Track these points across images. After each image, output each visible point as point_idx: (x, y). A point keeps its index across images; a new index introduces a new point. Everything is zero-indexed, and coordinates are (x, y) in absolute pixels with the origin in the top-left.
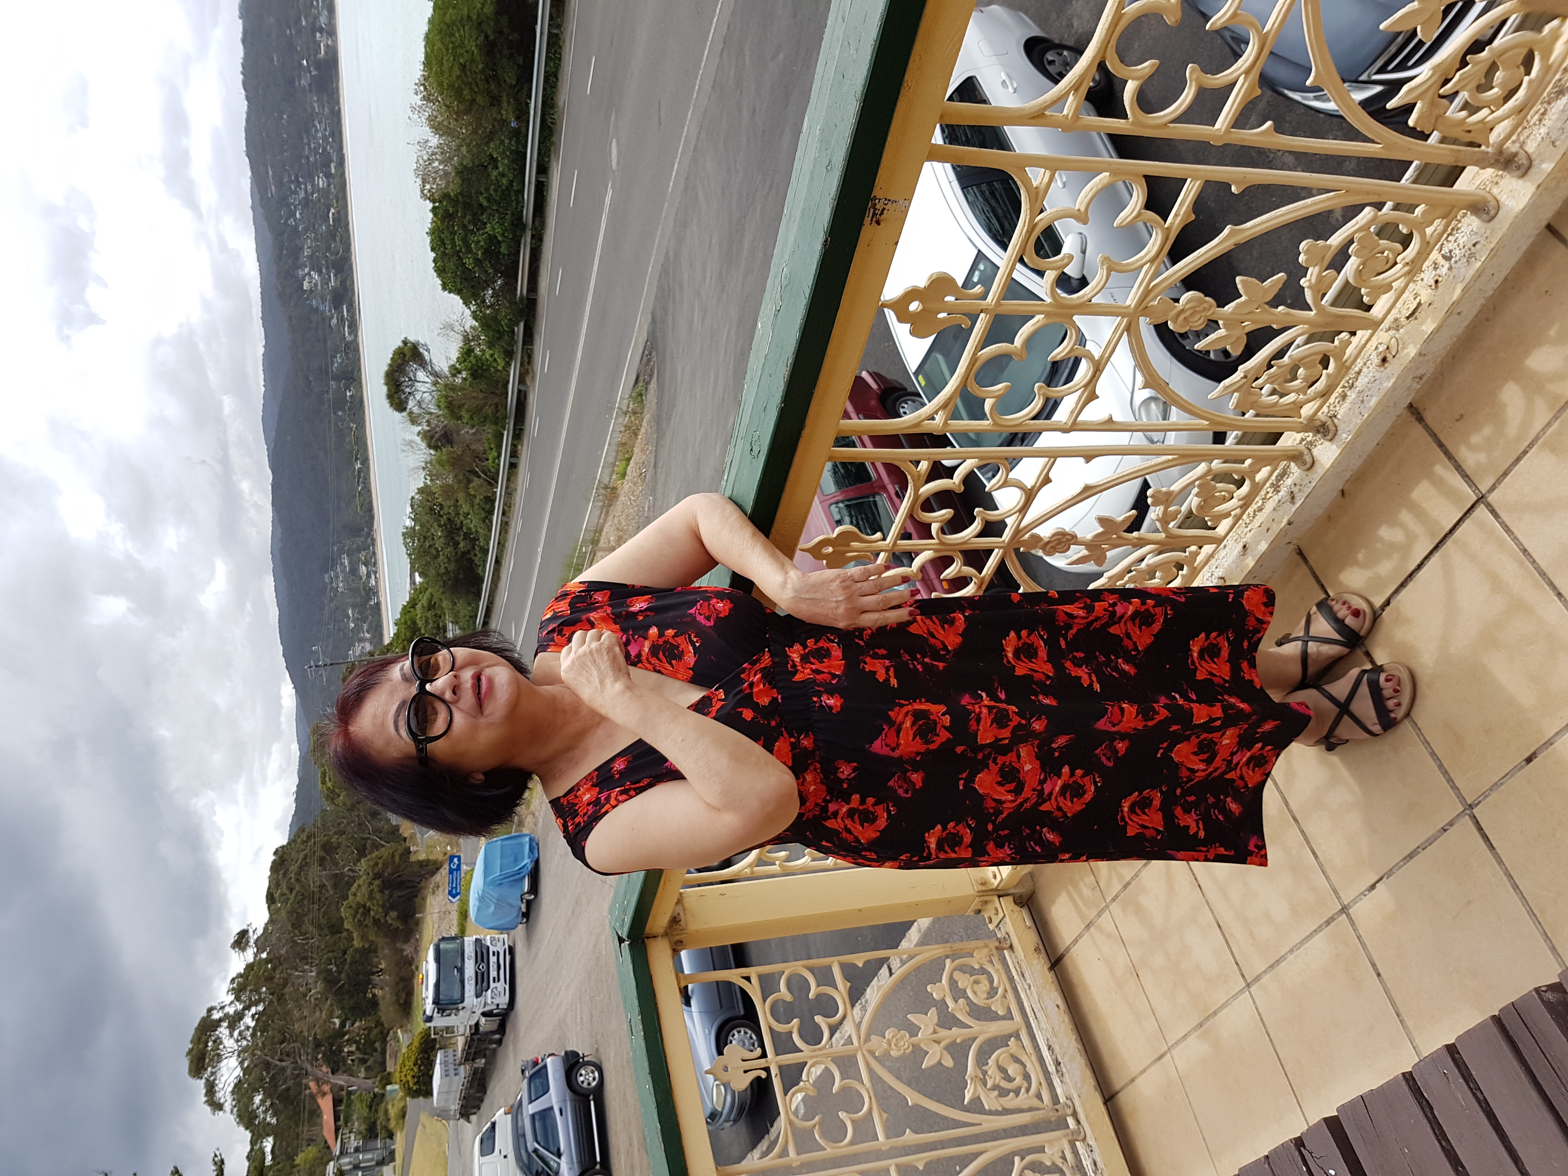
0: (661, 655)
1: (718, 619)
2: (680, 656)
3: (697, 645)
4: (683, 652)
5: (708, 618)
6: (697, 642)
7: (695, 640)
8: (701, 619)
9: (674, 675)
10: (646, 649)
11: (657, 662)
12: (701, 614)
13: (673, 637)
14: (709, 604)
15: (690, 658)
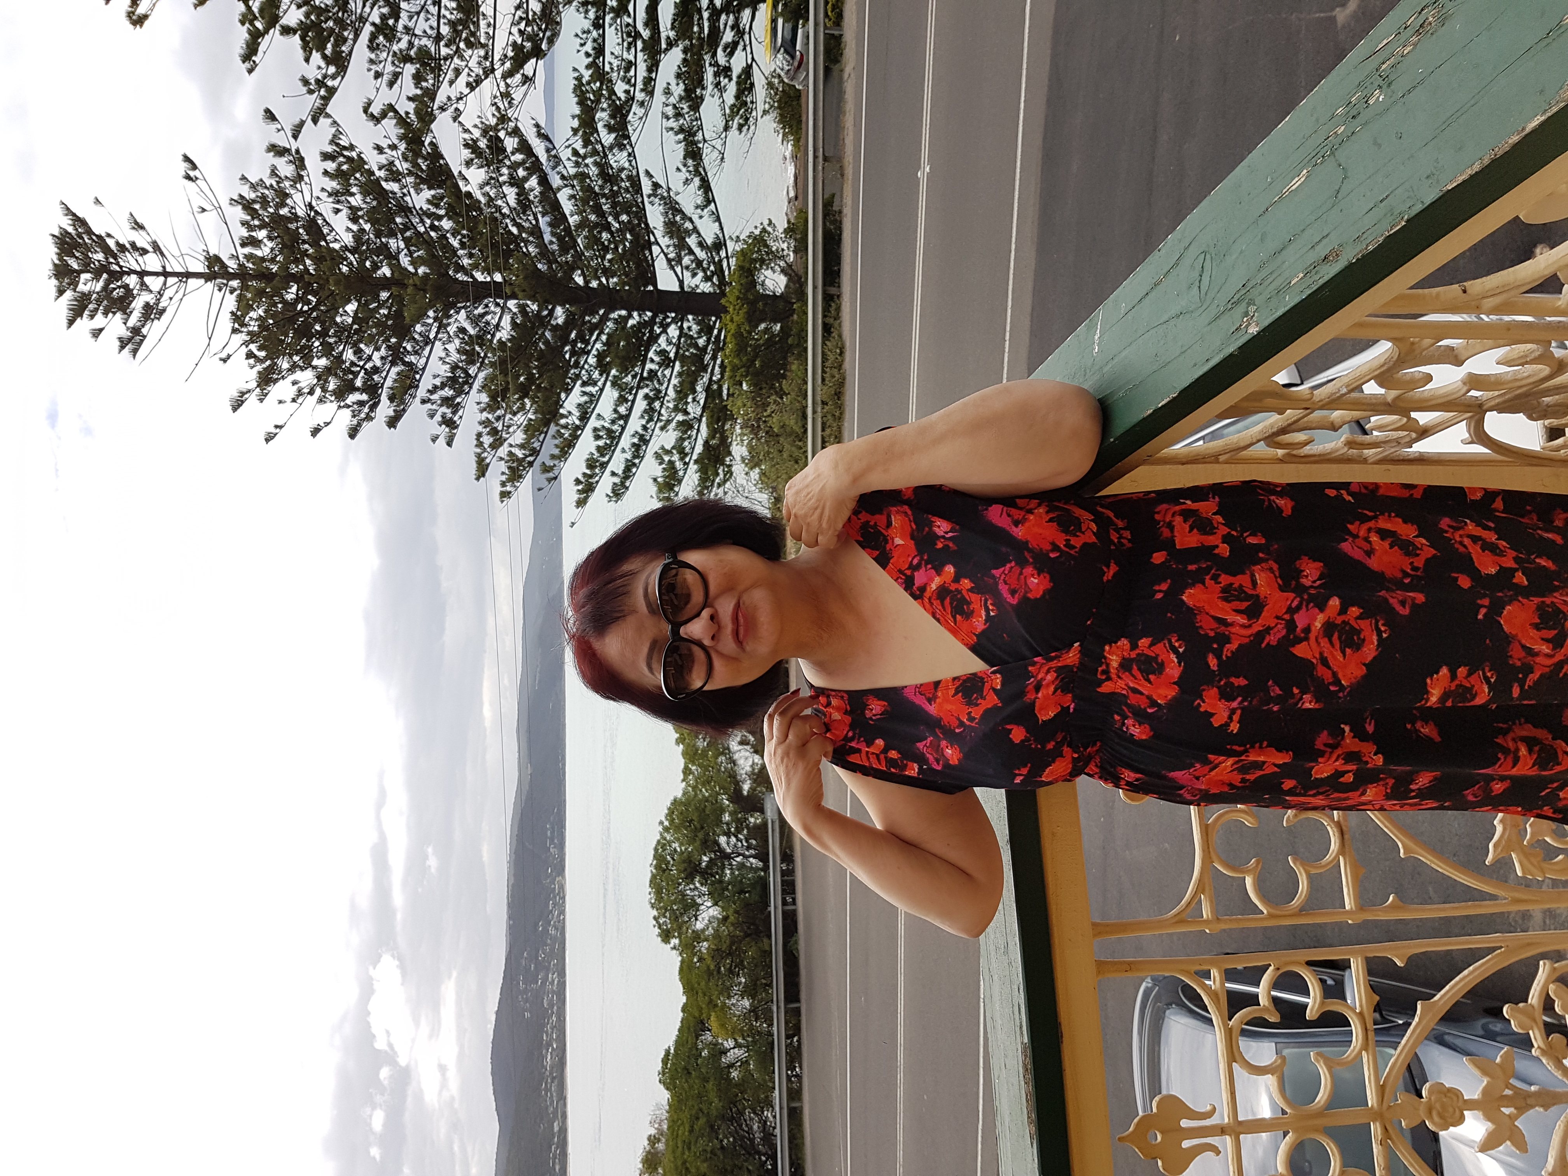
0: (948, 600)
1: (1025, 600)
2: (969, 615)
3: (992, 614)
4: (973, 612)
5: (1013, 592)
6: (992, 610)
7: (991, 607)
8: (1003, 589)
9: (954, 632)
10: (934, 586)
11: (940, 607)
12: (1006, 583)
13: (968, 590)
14: (1021, 573)
15: (979, 623)
